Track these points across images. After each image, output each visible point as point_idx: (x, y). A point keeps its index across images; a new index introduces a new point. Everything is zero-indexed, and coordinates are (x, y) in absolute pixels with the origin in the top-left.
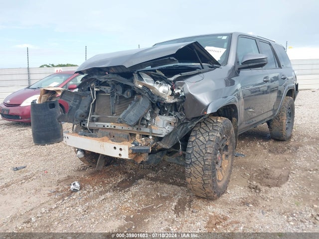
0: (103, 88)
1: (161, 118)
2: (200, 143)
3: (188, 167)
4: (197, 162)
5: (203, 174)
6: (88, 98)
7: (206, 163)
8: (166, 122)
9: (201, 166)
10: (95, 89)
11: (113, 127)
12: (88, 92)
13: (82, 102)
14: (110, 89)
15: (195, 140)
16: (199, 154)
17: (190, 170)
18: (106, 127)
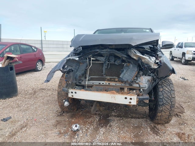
0: (99, 58)
1: (143, 78)
2: (167, 92)
3: (161, 107)
4: (167, 103)
5: (170, 109)
6: (85, 65)
7: (173, 103)
8: (147, 80)
9: (170, 105)
10: (92, 59)
11: (107, 84)
12: (85, 60)
13: (80, 67)
14: (104, 59)
15: (163, 90)
16: (168, 99)
17: (162, 108)
18: (101, 84)
